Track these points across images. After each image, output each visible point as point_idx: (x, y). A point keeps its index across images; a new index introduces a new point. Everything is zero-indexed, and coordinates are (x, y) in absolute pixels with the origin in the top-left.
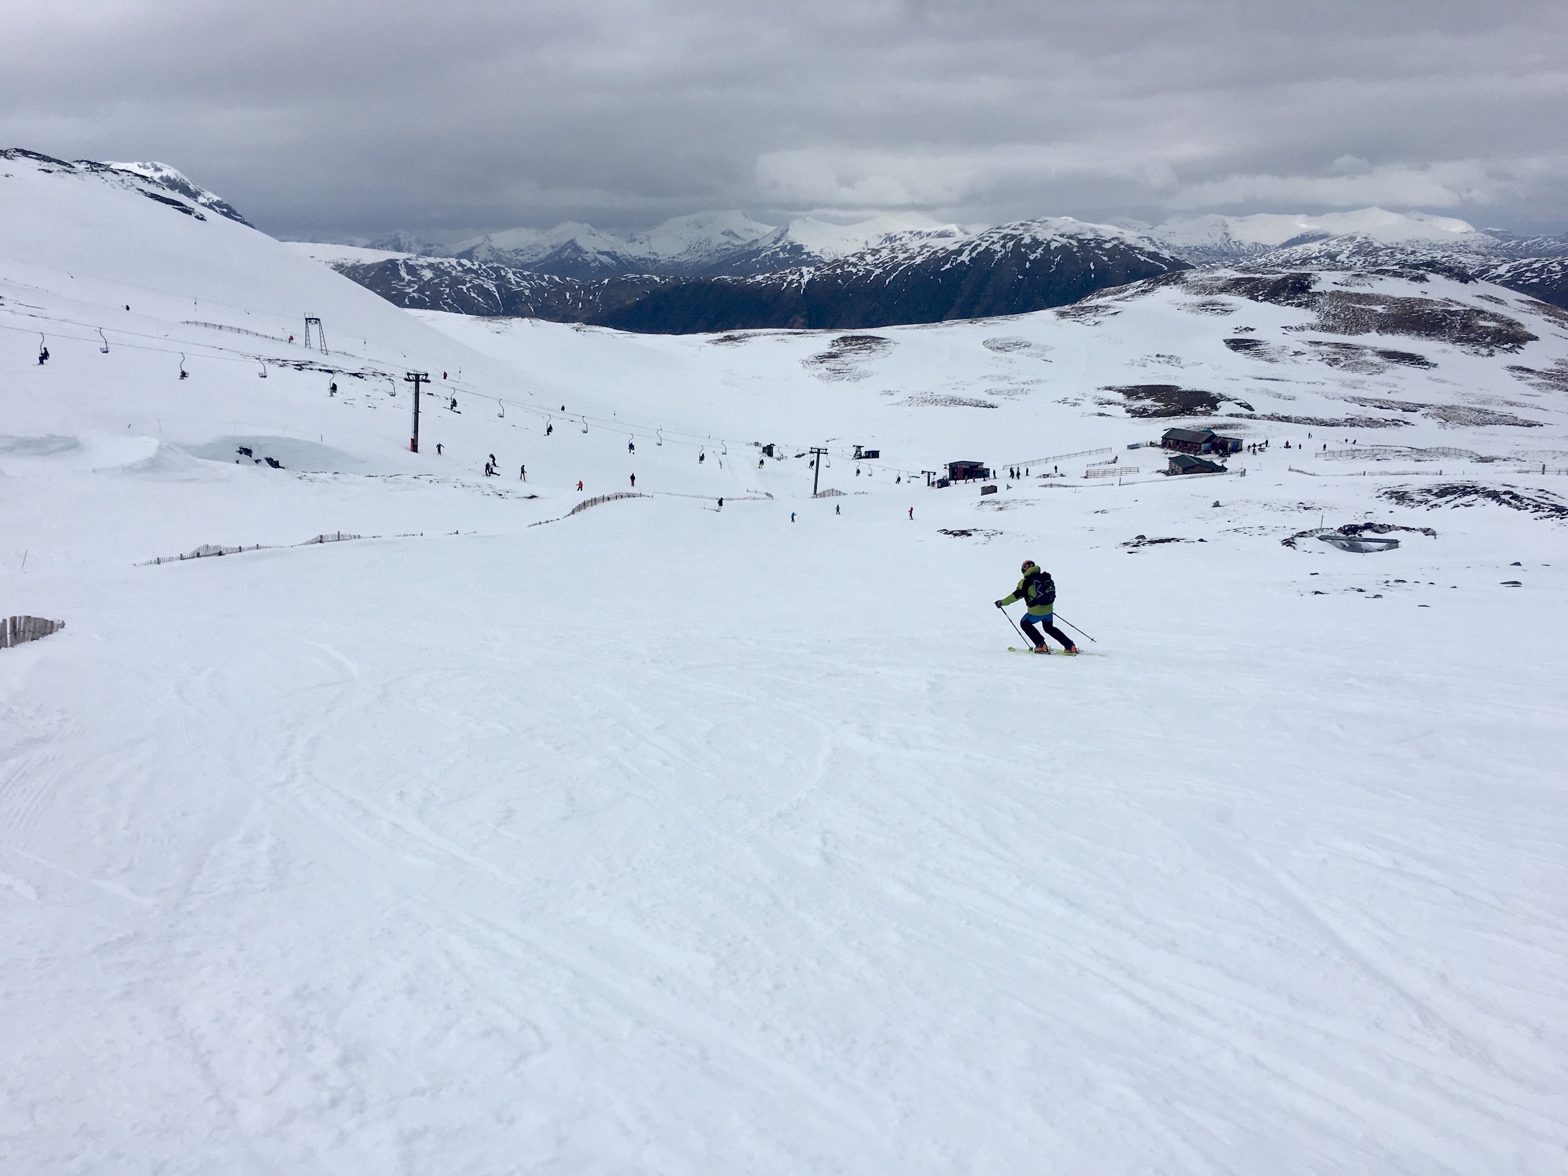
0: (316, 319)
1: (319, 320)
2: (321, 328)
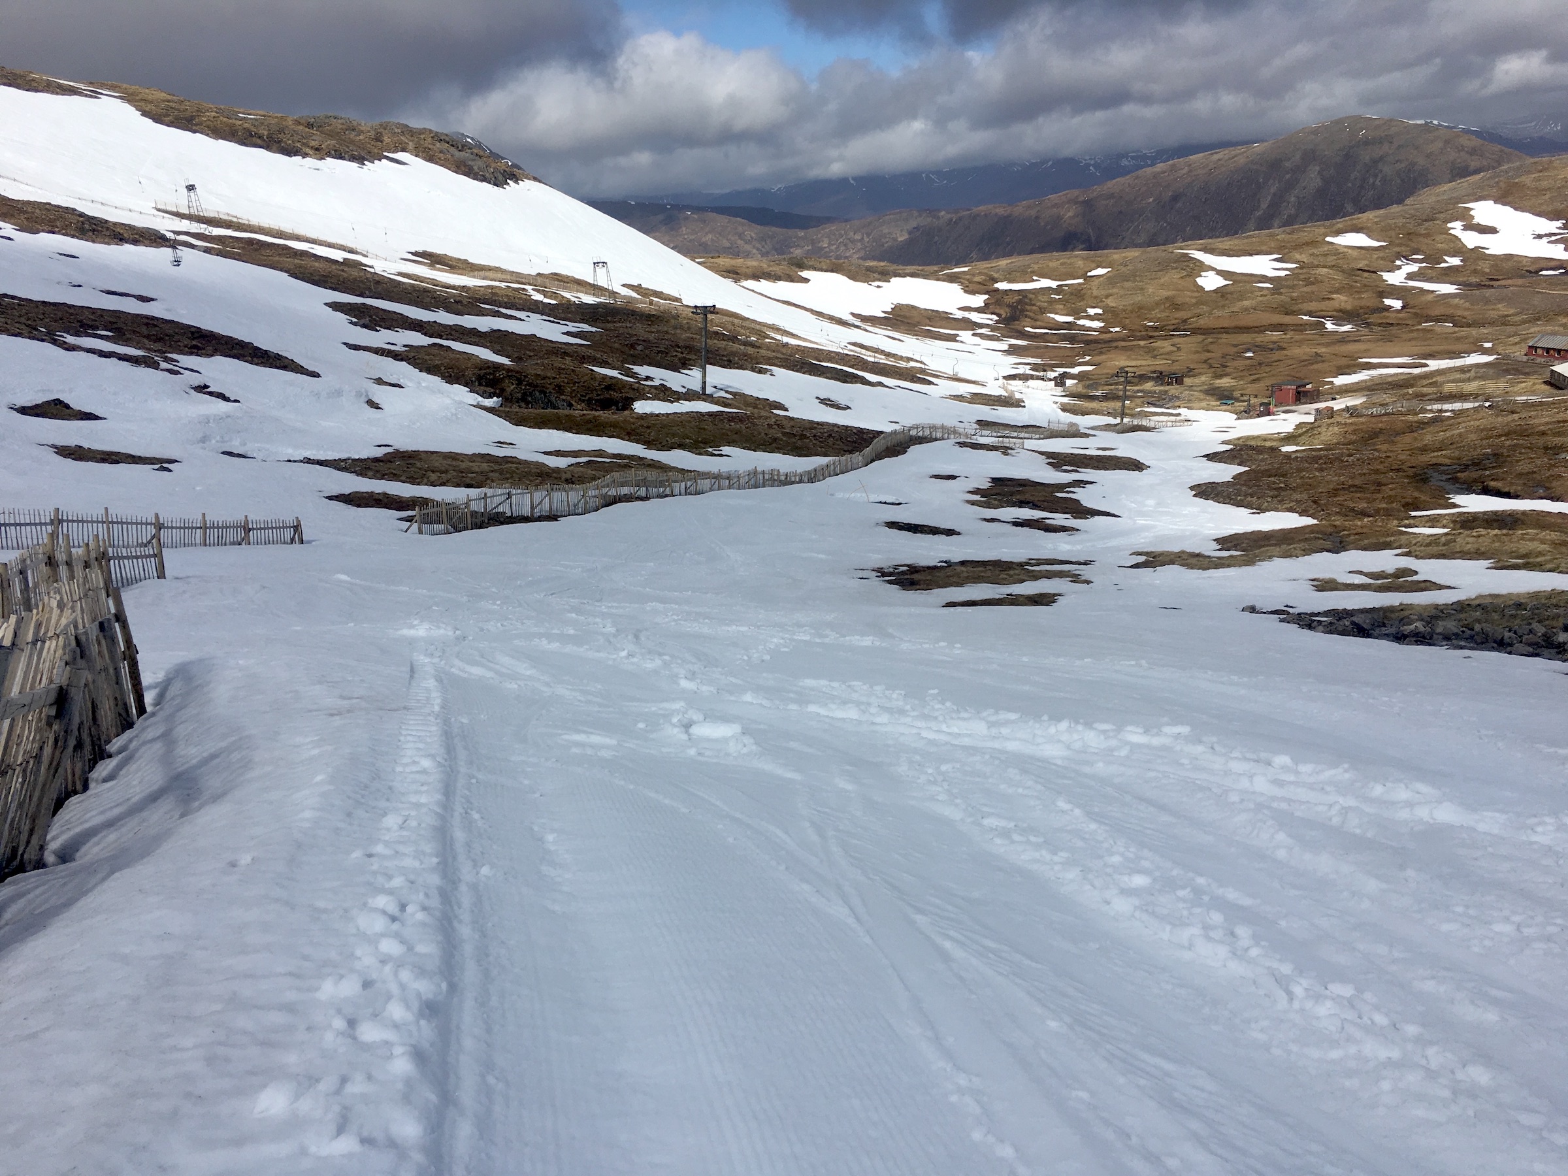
0: (603, 263)
1: (606, 263)
2: (608, 272)
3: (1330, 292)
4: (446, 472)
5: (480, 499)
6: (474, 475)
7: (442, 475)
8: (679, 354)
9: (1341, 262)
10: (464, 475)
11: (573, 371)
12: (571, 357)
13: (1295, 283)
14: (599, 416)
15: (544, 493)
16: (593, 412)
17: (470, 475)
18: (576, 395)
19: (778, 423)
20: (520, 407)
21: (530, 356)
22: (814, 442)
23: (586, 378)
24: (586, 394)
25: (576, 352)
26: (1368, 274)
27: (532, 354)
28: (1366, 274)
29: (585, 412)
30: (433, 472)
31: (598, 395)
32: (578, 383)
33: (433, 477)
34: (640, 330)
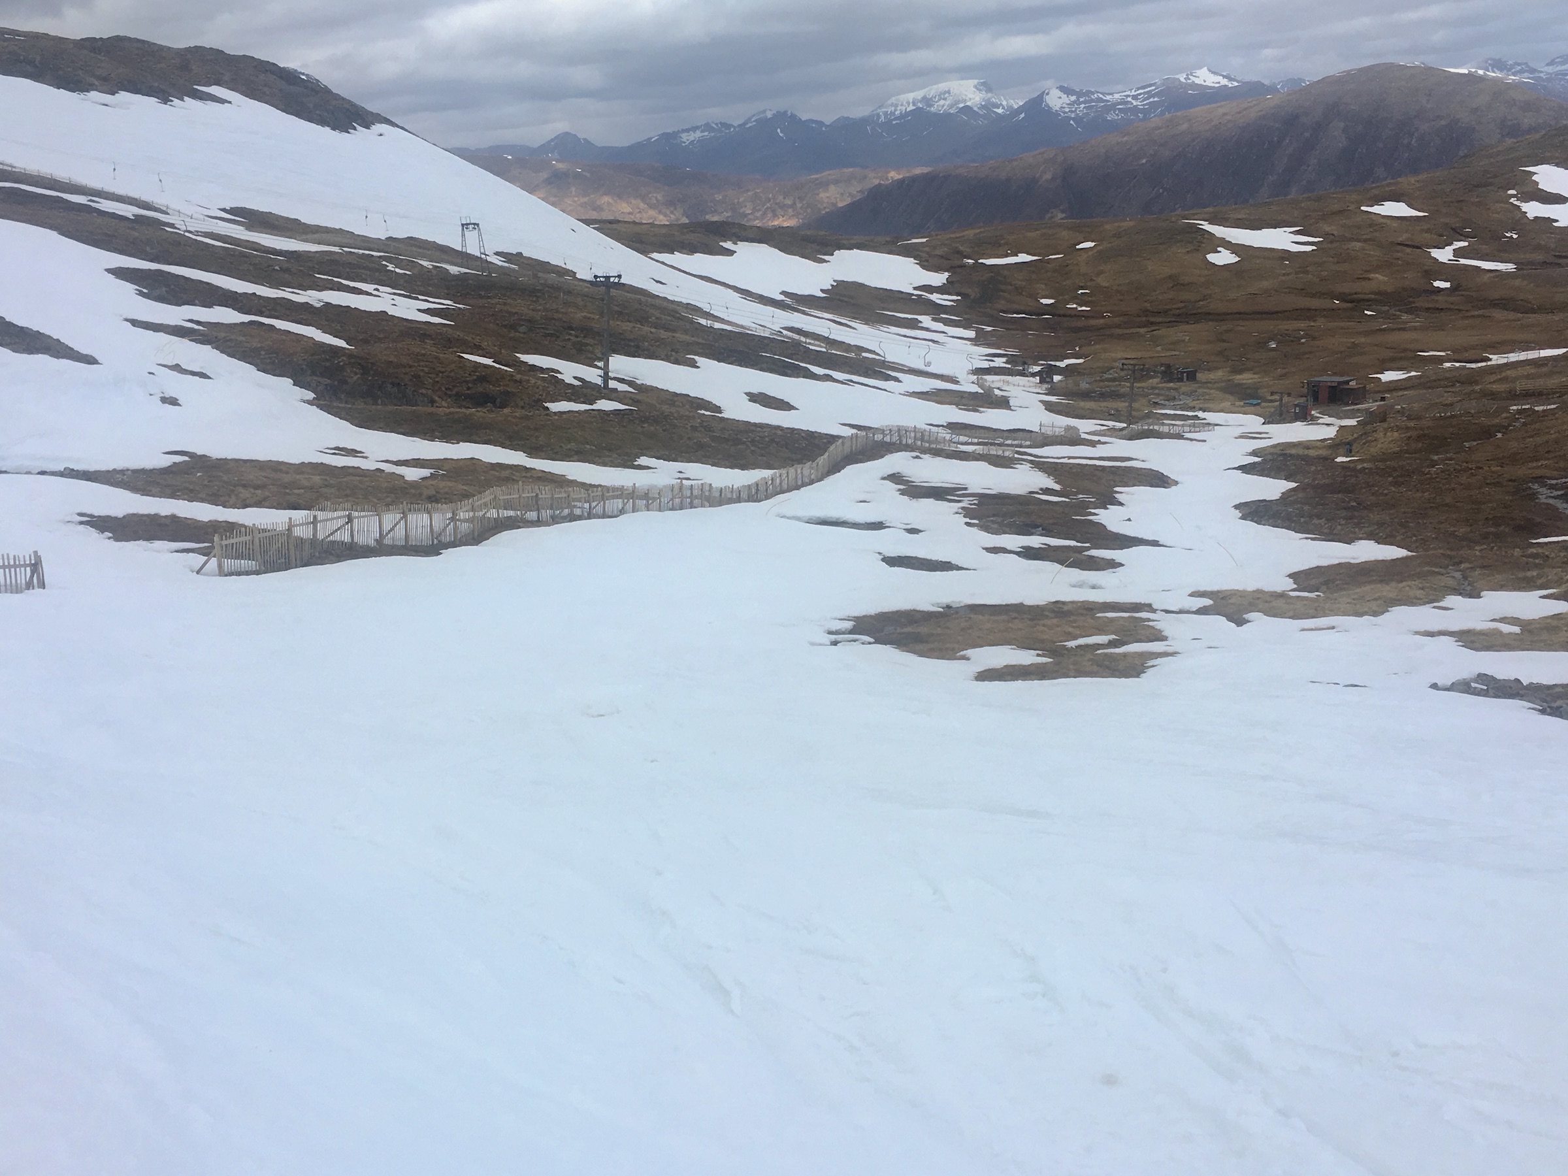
0: (474, 224)
1: (478, 225)
2: (480, 235)
3: (1366, 271)
4: (262, 487)
5: (307, 524)
6: (302, 491)
7: (256, 491)
8: (572, 338)
9: (1377, 234)
10: (287, 491)
11: (436, 358)
12: (432, 339)
13: (1324, 259)
14: (470, 414)
15: (399, 516)
16: (463, 410)
17: (296, 491)
18: (440, 388)
19: (705, 424)
20: (365, 403)
21: (379, 339)
22: (753, 448)
23: (453, 366)
24: (454, 386)
25: (441, 334)
26: (1411, 249)
27: (382, 336)
28: (1409, 250)
29: (452, 410)
30: (244, 486)
31: (469, 388)
32: (442, 372)
33: (244, 493)
34: (521, 306)
